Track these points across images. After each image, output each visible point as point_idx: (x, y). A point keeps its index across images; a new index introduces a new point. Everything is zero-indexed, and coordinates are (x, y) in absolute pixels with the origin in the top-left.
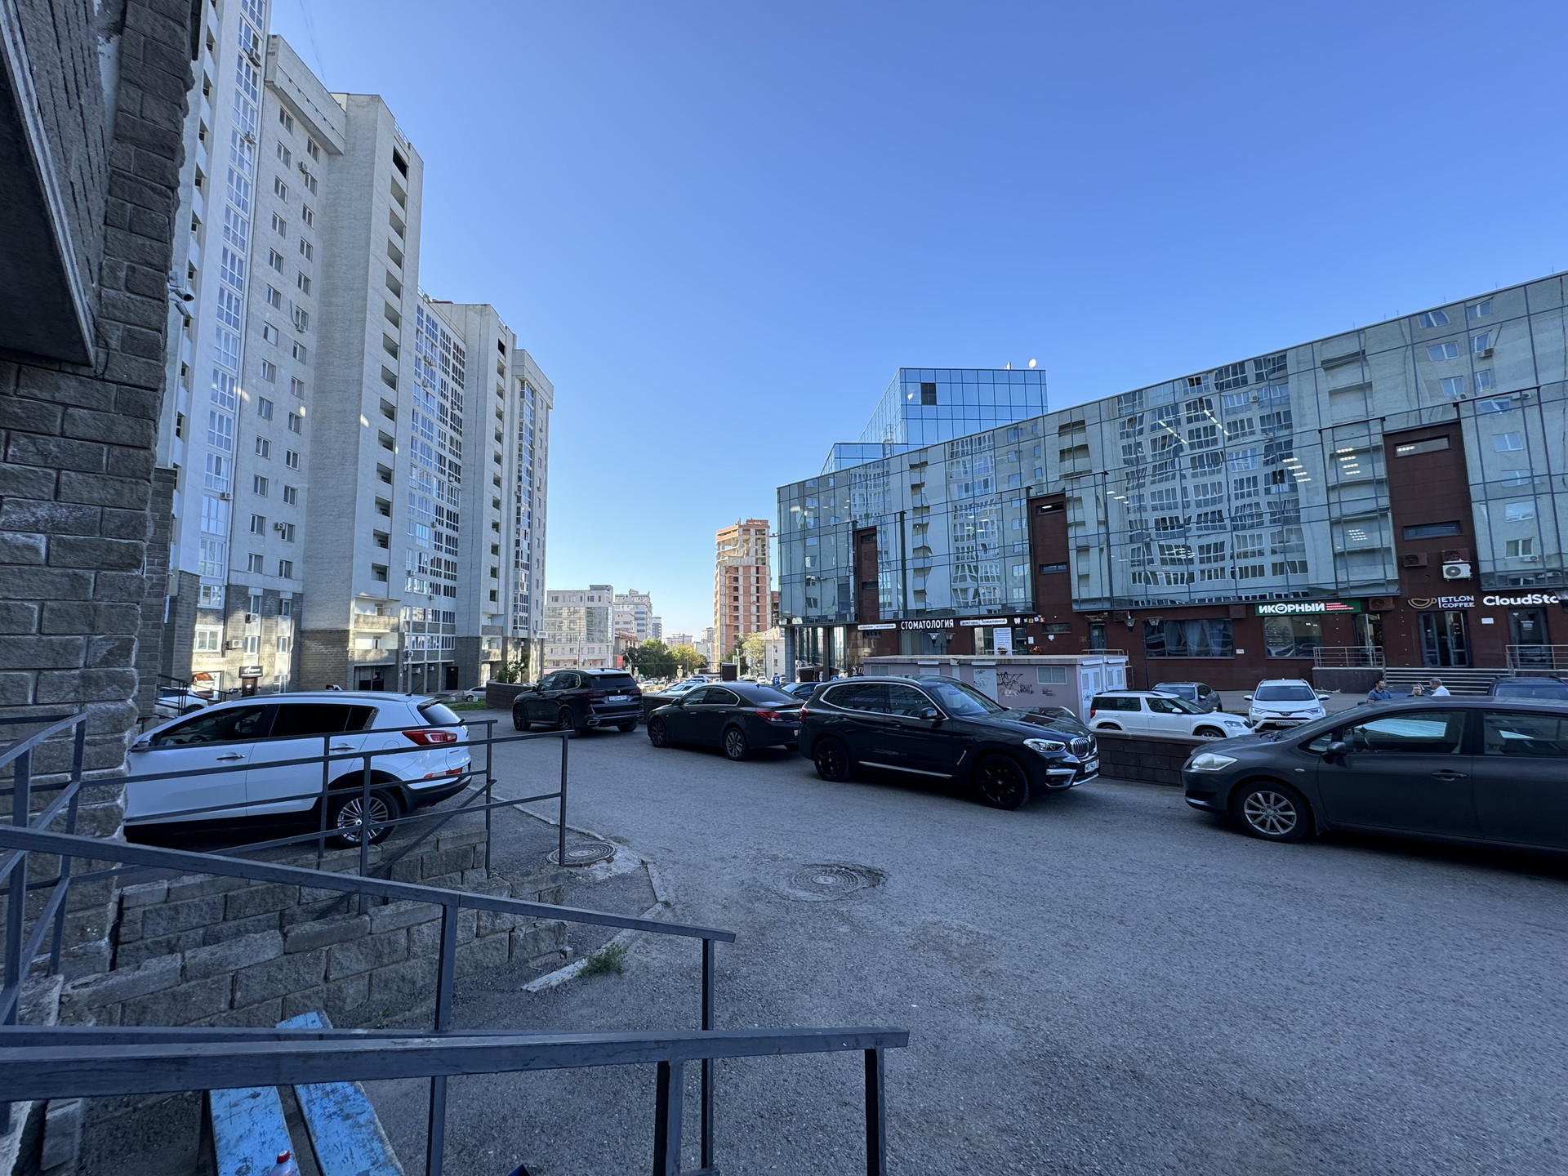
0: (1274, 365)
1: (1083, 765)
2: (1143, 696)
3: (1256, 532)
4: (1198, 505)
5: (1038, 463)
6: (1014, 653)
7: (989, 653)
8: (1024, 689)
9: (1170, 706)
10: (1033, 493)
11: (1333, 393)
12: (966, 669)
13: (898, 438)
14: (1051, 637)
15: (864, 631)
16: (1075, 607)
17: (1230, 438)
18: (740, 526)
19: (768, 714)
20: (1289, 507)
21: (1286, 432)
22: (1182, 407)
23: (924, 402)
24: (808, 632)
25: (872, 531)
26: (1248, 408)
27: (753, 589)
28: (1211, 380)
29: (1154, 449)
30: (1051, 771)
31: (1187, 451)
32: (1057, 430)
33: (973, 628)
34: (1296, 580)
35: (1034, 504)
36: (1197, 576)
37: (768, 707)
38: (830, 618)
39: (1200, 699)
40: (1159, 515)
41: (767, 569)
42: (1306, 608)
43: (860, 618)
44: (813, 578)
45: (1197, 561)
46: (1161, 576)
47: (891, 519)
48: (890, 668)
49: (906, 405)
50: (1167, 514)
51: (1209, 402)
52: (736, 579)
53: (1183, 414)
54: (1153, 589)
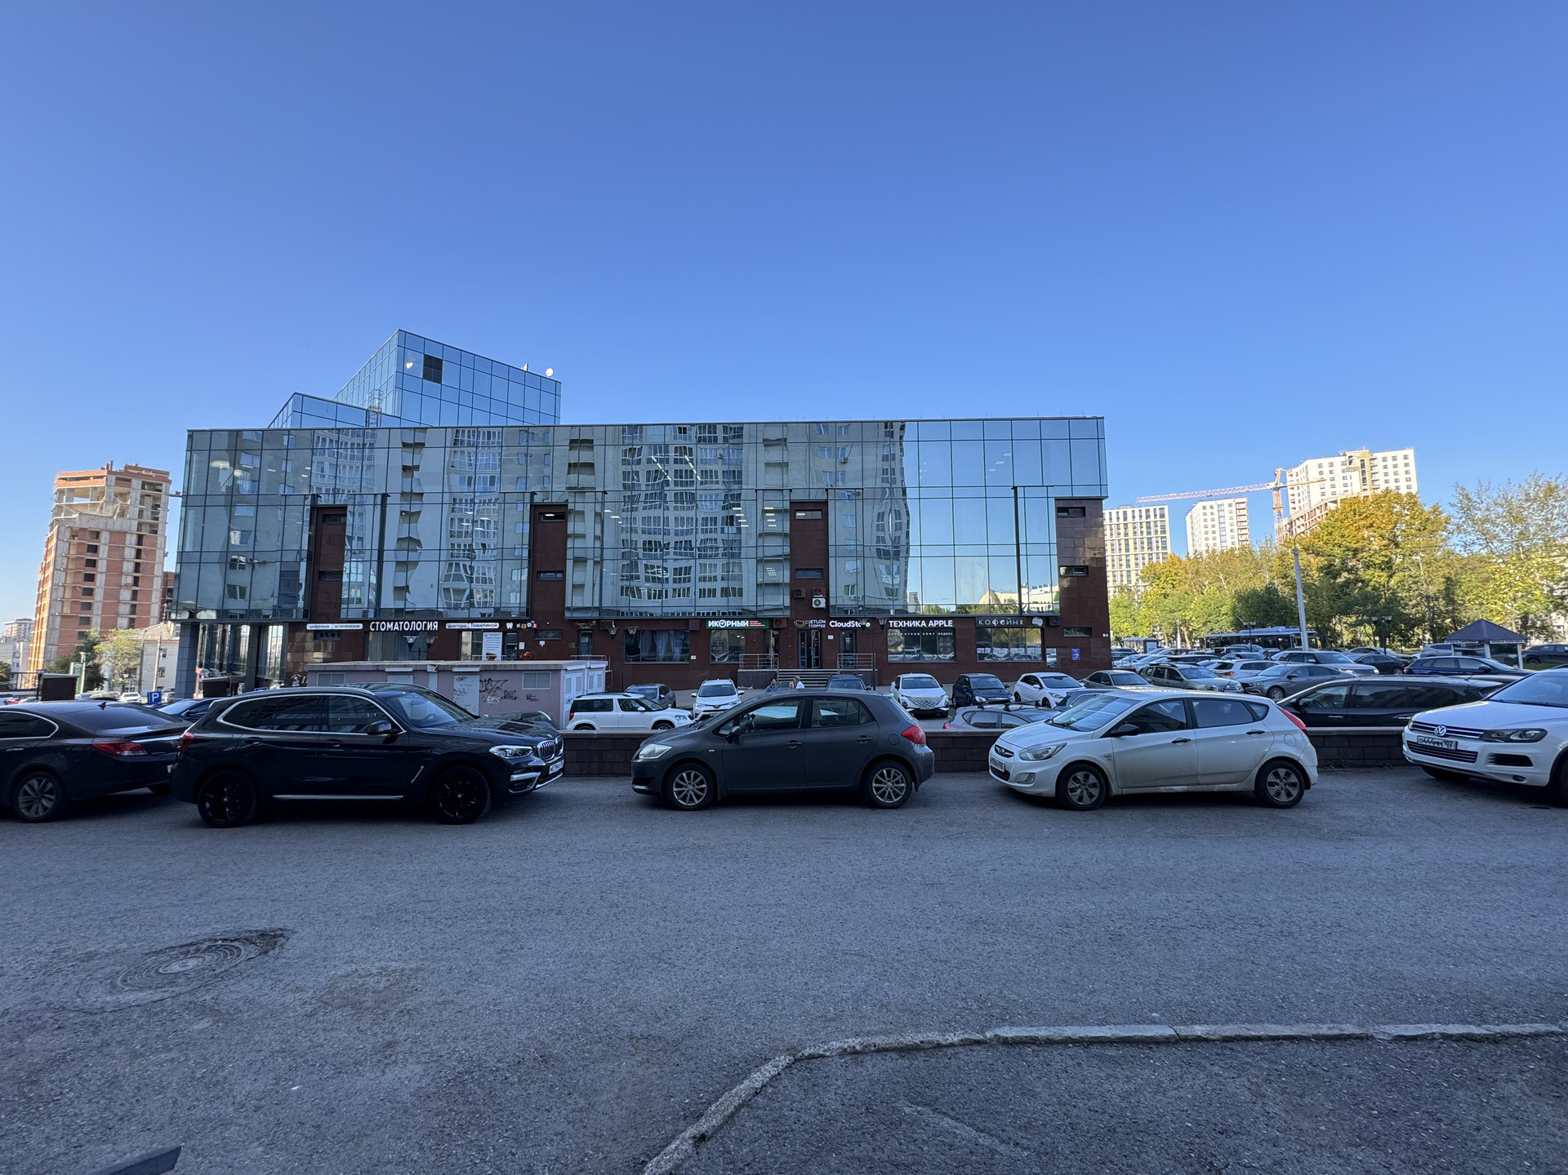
0: (735, 432)
1: (548, 767)
2: (615, 697)
3: (713, 561)
4: (676, 534)
5: (547, 471)
6: (503, 659)
7: (476, 659)
8: (508, 696)
9: (636, 705)
10: (538, 499)
11: (767, 465)
12: (445, 677)
13: (388, 406)
14: (542, 643)
15: (315, 631)
16: (567, 615)
17: (702, 483)
18: (110, 472)
19: (118, 747)
20: (736, 544)
21: (736, 487)
22: (672, 449)
23: (426, 376)
24: (224, 631)
25: (341, 510)
26: (714, 461)
27: (128, 567)
28: (693, 433)
29: (648, 480)
30: (515, 777)
31: (672, 486)
32: (568, 443)
33: (460, 631)
34: (734, 601)
35: (537, 510)
36: (670, 593)
37: (119, 736)
38: (265, 613)
39: (660, 698)
40: (647, 537)
41: (160, 540)
42: (738, 624)
43: (311, 614)
44: (242, 559)
45: (671, 580)
46: (644, 591)
47: (370, 500)
48: (346, 677)
49: (402, 372)
50: (653, 538)
51: (691, 449)
52: (94, 549)
53: (672, 454)
54: (636, 603)
